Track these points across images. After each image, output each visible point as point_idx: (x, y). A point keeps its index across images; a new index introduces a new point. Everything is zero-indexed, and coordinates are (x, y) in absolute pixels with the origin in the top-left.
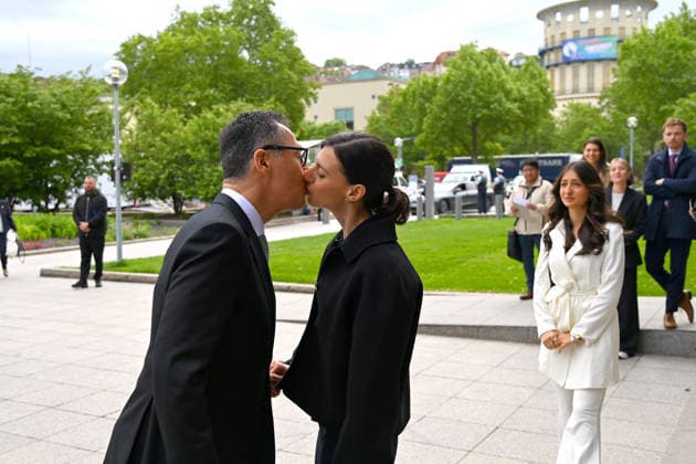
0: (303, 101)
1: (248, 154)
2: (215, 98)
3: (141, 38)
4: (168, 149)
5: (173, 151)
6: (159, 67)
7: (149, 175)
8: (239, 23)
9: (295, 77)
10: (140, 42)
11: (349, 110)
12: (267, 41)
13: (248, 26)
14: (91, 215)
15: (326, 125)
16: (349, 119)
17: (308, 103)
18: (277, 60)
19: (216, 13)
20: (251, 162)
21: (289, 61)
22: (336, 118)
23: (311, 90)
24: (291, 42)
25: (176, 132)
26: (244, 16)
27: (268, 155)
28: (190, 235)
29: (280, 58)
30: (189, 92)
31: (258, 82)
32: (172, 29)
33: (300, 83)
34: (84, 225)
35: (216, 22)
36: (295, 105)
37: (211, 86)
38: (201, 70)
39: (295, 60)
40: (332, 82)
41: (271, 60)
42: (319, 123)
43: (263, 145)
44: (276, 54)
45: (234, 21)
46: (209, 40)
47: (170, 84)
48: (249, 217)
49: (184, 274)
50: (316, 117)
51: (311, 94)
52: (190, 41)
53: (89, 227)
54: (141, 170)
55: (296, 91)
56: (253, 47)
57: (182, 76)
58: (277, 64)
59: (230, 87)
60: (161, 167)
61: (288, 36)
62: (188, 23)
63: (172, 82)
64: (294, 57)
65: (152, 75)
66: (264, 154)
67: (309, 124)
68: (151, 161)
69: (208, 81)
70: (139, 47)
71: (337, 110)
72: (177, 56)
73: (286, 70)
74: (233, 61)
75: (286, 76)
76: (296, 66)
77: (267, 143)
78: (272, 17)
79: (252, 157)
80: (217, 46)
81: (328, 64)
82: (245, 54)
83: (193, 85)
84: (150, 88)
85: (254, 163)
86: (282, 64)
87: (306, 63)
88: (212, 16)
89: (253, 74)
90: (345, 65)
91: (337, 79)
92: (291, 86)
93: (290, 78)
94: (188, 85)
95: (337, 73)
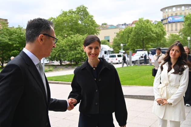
2: (71, 34)
3: (52, 18)
4: (58, 47)
5: (60, 48)
6: (57, 26)
7: (53, 54)
10: (52, 19)
11: (108, 37)
12: (86, 18)
13: (81, 14)
15: (102, 41)
16: (108, 39)
17: (97, 35)
18: (88, 23)
19: (72, 11)
21: (92, 24)
22: (105, 39)
23: (98, 31)
24: (92, 19)
25: (60, 43)
26: (79, 12)
29: (89, 23)
30: (65, 32)
31: (84, 30)
32: (60, 16)
33: (95, 30)
35: (72, 14)
37: (71, 31)
38: (68, 27)
39: (93, 23)
40: (103, 29)
41: (87, 23)
44: (88, 22)
45: (77, 13)
46: (70, 18)
51: (98, 32)
52: (65, 19)
55: (93, 31)
56: (82, 20)
57: (63, 28)
58: (88, 25)
59: (76, 31)
60: (56, 52)
61: (91, 17)
62: (65, 14)
63: (60, 30)
64: (93, 22)
68: (54, 51)
69: (70, 29)
71: (105, 37)
72: (62, 23)
73: (91, 26)
74: (76, 24)
75: (91, 28)
76: (94, 25)
78: (87, 12)
80: (72, 20)
81: (102, 25)
82: (80, 22)
83: (66, 30)
86: (90, 24)
87: (96, 24)
88: (71, 12)
89: (82, 27)
90: (107, 25)
91: (105, 29)
92: (92, 30)
93: (92, 28)
94: (64, 31)
95: (105, 27)
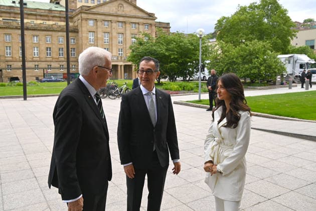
0: (290, 38)
2: (252, 38)
3: (224, 18)
4: (227, 59)
5: (229, 59)
6: (231, 28)
8: (263, 8)
9: (286, 28)
10: (224, 19)
11: (313, 40)
12: (275, 15)
13: (268, 9)
14: (212, 84)
15: (300, 47)
16: (312, 45)
17: (292, 39)
18: (278, 22)
19: (254, 6)
21: (283, 22)
22: (306, 44)
23: (294, 33)
24: (285, 14)
25: (230, 52)
26: (266, 6)
29: (279, 21)
30: (241, 37)
31: (270, 31)
32: (236, 14)
33: (288, 31)
35: (254, 9)
36: (286, 40)
37: (251, 34)
38: (247, 28)
39: (287, 21)
40: (306, 29)
41: (276, 22)
42: (297, 47)
44: (278, 19)
45: (261, 8)
46: (250, 16)
47: (235, 34)
50: (297, 44)
51: (293, 35)
52: (243, 17)
53: (211, 88)
54: (217, 67)
55: (286, 34)
56: (268, 16)
57: (239, 30)
58: (278, 24)
59: (259, 34)
60: (224, 66)
61: (284, 12)
62: (243, 10)
63: (235, 33)
64: (287, 20)
65: (228, 31)
67: (293, 47)
68: (221, 63)
69: (249, 32)
70: (224, 21)
71: (306, 41)
72: (237, 23)
73: (282, 25)
74: (260, 23)
75: (282, 28)
76: (286, 24)
78: (278, 5)
80: (254, 18)
81: (305, 21)
82: (266, 20)
83: (243, 34)
84: (227, 36)
86: (280, 24)
87: (292, 22)
88: (253, 7)
89: (268, 28)
90: (314, 21)
91: (309, 28)
92: (284, 32)
93: (284, 29)
94: (241, 34)
95: (309, 25)
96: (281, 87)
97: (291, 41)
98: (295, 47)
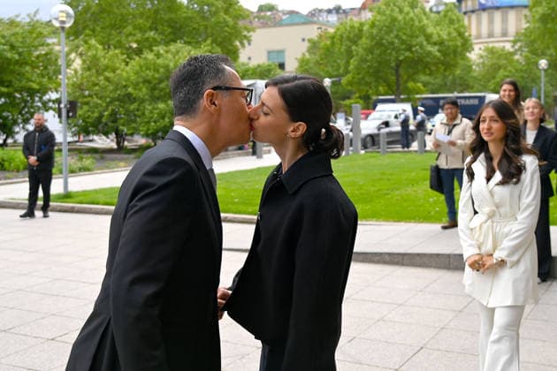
0: (238, 43)
1: (199, 94)
2: (155, 40)
4: (111, 88)
5: (116, 89)
6: (102, 11)
7: (93, 112)
9: (230, 21)
11: (281, 52)
14: (40, 150)
15: (259, 66)
16: (281, 61)
17: (243, 45)
18: (213, 5)
20: (201, 101)
21: (225, 6)
22: (269, 59)
23: (245, 33)
25: (118, 72)
27: (217, 95)
28: (147, 168)
29: (216, 3)
30: (130, 34)
31: (196, 26)
33: (235, 27)
34: (33, 159)
36: (230, 47)
37: (151, 29)
38: (142, 15)
39: (230, 4)
40: (265, 25)
41: (208, 6)
42: (253, 64)
43: (212, 86)
47: (113, 26)
48: (199, 152)
49: (140, 204)
50: (250, 59)
51: (245, 36)
53: (38, 160)
54: (86, 108)
55: (231, 34)
57: (123, 19)
58: (213, 9)
59: (170, 30)
60: (104, 105)
63: (115, 25)
65: (96, 18)
66: (213, 95)
67: (243, 64)
68: (96, 100)
69: (148, 25)
71: (269, 53)
73: (222, 14)
75: (222, 20)
76: (231, 10)
77: (216, 84)
79: (202, 97)
81: (261, 9)
83: (135, 27)
84: (93, 31)
85: (204, 102)
86: (217, 8)
87: (241, 9)
89: (190, 18)
90: (277, 10)
91: (270, 23)
92: (226, 29)
93: (225, 22)
94: (130, 28)
95: (269, 18)
96: (240, 155)
97: (241, 51)
98: (247, 64)
